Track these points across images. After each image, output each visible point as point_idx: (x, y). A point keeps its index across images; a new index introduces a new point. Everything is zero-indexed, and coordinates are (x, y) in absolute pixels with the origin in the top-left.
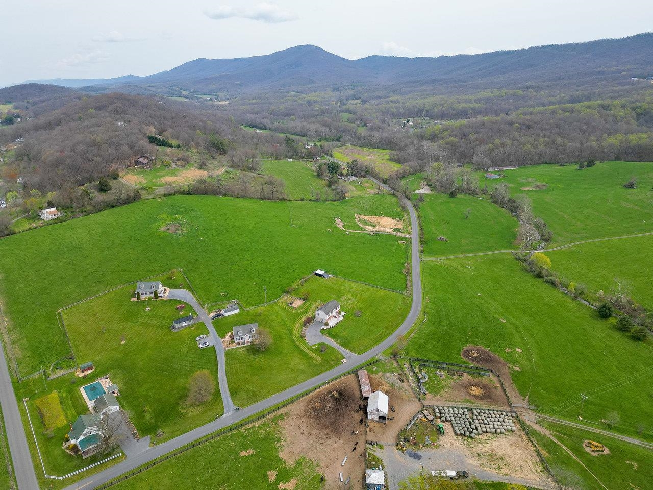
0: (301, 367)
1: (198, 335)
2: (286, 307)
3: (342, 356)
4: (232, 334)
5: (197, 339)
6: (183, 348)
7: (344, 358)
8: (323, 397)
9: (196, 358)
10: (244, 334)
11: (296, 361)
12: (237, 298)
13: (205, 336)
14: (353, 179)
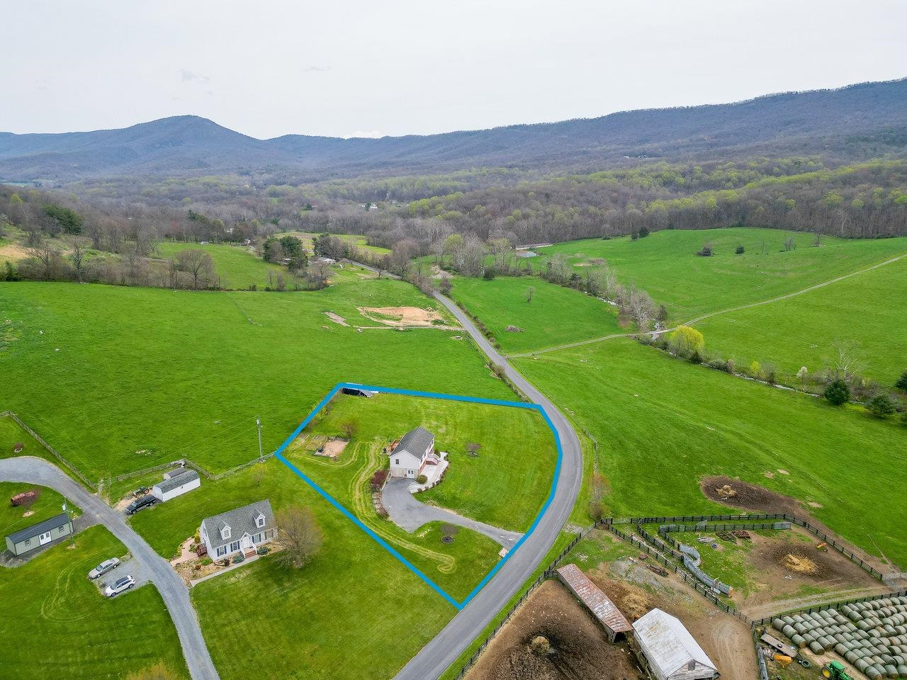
0: (418, 590)
1: (95, 563)
2: (313, 460)
3: (494, 542)
4: (198, 540)
5: (94, 573)
6: (50, 610)
7: (500, 547)
8: (515, 658)
9: (101, 629)
10: (237, 534)
11: (396, 579)
12: (184, 457)
13: (116, 560)
14: (328, 263)
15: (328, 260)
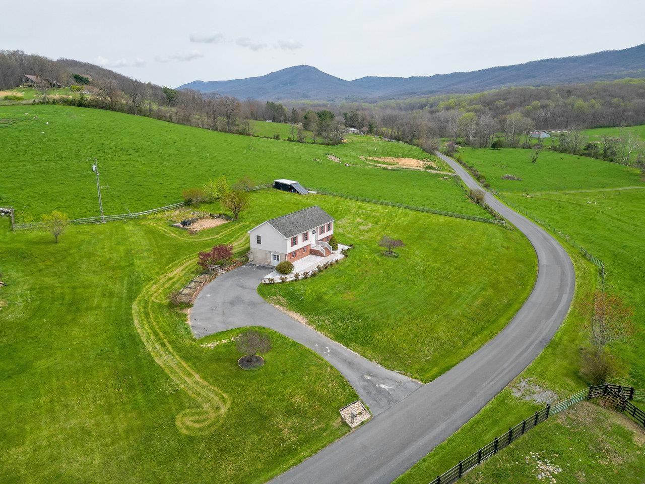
2: (165, 230)
7: (353, 397)
14: (352, 131)
15: (353, 129)
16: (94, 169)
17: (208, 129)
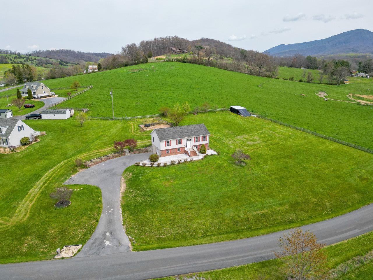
14: (362, 76)
15: (362, 74)
16: (111, 94)
17: (247, 74)
